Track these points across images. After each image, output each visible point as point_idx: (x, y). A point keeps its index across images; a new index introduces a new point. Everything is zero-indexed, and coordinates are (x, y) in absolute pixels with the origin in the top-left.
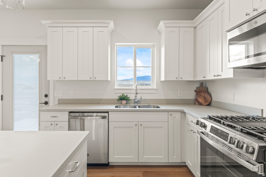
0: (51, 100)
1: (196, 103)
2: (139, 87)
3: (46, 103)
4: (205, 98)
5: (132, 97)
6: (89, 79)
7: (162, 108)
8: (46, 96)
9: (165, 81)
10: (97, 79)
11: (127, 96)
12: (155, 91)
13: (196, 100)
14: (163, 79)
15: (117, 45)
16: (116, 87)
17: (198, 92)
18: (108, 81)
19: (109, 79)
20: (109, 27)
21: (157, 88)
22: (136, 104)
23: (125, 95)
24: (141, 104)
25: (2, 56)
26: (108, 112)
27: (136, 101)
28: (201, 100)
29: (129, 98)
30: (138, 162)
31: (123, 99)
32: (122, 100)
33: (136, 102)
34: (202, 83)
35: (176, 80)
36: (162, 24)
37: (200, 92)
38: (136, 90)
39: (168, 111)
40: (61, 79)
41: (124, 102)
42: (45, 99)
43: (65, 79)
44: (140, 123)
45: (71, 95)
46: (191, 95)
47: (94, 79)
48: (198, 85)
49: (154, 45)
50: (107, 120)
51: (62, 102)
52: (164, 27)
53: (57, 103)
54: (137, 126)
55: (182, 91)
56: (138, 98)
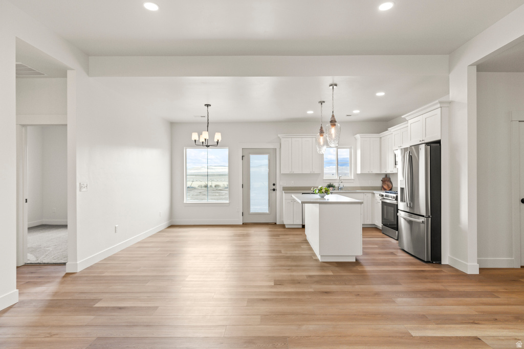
0: (278, 187)
1: (383, 188)
3: (274, 190)
4: (388, 185)
5: (336, 185)
6: (309, 173)
8: (274, 185)
9: (362, 174)
10: (315, 173)
12: (352, 181)
13: (383, 187)
14: (359, 172)
16: (325, 178)
17: (384, 181)
18: (318, 174)
19: (320, 173)
21: (354, 179)
23: (332, 183)
25: (242, 156)
28: (385, 187)
29: (334, 186)
31: (330, 186)
33: (340, 189)
34: (386, 175)
37: (385, 181)
38: (340, 180)
39: (364, 193)
40: (290, 173)
41: (331, 188)
42: (273, 187)
45: (292, 184)
46: (379, 183)
47: (313, 173)
48: (384, 176)
49: (352, 147)
52: (360, 138)
55: (372, 181)
56: (341, 186)
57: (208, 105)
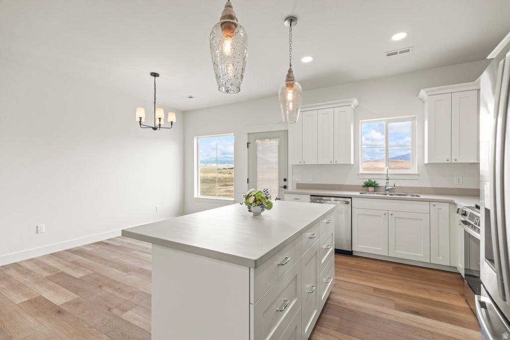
0: (290, 183)
2: (390, 172)
3: (285, 187)
5: (382, 183)
6: (329, 163)
7: (422, 197)
8: (285, 180)
9: (428, 164)
10: (338, 163)
11: (375, 182)
12: (416, 177)
14: (426, 162)
15: (361, 122)
16: (361, 171)
18: (351, 164)
19: (352, 163)
20: (352, 105)
21: (418, 173)
22: (387, 192)
23: (373, 181)
24: (394, 192)
25: (248, 143)
26: (351, 198)
27: (387, 188)
29: (377, 184)
30: (388, 257)
31: (370, 185)
32: (368, 186)
33: (387, 190)
35: (447, 162)
36: (423, 93)
38: (387, 175)
39: (430, 201)
40: (301, 163)
41: (371, 189)
42: (284, 184)
43: (305, 163)
44: (390, 212)
45: (309, 180)
47: (335, 163)
49: (415, 117)
50: (350, 206)
51: (300, 186)
52: (426, 96)
53: (295, 187)
54: (387, 215)
55: (461, 178)
56: (391, 184)
57: (155, 75)
